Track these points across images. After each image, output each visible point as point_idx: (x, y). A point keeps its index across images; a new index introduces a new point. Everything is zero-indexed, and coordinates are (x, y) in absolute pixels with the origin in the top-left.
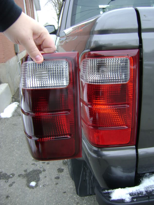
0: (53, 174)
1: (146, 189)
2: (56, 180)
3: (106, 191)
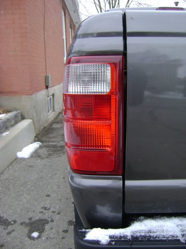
0: (61, 226)
1: (133, 233)
2: (63, 233)
3: (84, 230)
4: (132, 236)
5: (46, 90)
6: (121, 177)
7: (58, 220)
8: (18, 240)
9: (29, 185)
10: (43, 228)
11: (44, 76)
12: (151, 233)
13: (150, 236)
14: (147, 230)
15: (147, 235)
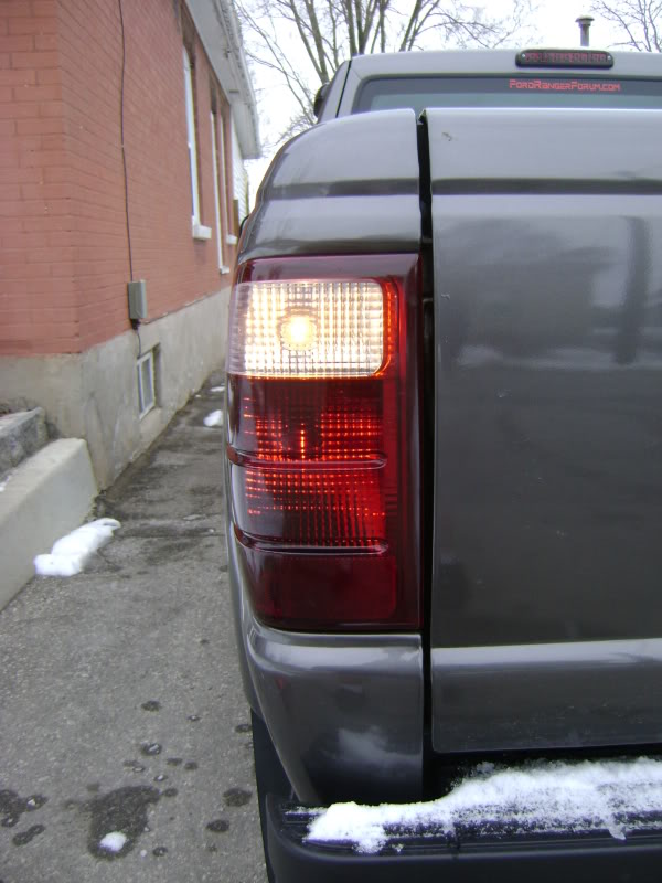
0: (203, 808)
1: (460, 816)
2: (210, 834)
3: (300, 811)
4: (457, 825)
5: (130, 333)
6: (419, 636)
7: (189, 788)
8: (55, 861)
9: (85, 669)
10: (141, 817)
11: (124, 286)
12: (516, 813)
13: (515, 824)
14: (503, 804)
15: (506, 819)
